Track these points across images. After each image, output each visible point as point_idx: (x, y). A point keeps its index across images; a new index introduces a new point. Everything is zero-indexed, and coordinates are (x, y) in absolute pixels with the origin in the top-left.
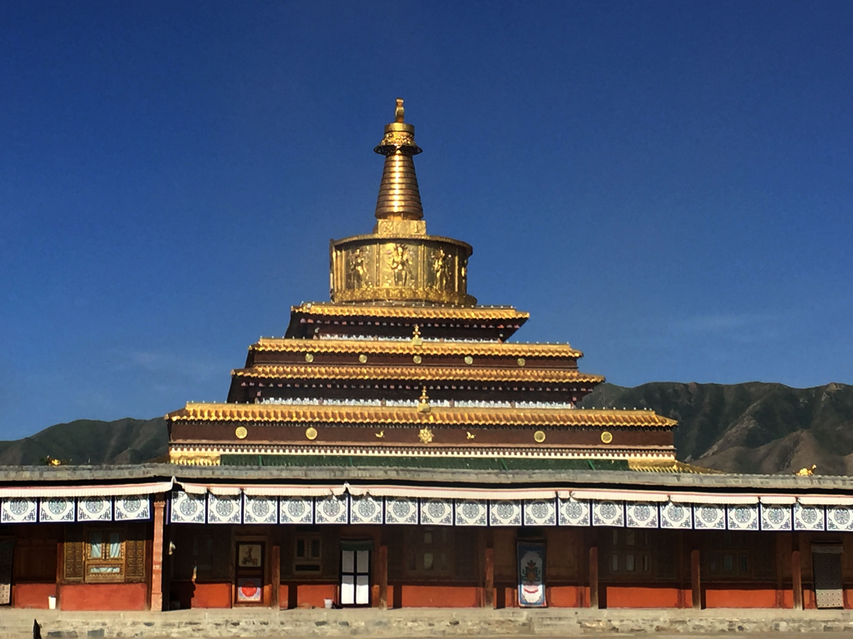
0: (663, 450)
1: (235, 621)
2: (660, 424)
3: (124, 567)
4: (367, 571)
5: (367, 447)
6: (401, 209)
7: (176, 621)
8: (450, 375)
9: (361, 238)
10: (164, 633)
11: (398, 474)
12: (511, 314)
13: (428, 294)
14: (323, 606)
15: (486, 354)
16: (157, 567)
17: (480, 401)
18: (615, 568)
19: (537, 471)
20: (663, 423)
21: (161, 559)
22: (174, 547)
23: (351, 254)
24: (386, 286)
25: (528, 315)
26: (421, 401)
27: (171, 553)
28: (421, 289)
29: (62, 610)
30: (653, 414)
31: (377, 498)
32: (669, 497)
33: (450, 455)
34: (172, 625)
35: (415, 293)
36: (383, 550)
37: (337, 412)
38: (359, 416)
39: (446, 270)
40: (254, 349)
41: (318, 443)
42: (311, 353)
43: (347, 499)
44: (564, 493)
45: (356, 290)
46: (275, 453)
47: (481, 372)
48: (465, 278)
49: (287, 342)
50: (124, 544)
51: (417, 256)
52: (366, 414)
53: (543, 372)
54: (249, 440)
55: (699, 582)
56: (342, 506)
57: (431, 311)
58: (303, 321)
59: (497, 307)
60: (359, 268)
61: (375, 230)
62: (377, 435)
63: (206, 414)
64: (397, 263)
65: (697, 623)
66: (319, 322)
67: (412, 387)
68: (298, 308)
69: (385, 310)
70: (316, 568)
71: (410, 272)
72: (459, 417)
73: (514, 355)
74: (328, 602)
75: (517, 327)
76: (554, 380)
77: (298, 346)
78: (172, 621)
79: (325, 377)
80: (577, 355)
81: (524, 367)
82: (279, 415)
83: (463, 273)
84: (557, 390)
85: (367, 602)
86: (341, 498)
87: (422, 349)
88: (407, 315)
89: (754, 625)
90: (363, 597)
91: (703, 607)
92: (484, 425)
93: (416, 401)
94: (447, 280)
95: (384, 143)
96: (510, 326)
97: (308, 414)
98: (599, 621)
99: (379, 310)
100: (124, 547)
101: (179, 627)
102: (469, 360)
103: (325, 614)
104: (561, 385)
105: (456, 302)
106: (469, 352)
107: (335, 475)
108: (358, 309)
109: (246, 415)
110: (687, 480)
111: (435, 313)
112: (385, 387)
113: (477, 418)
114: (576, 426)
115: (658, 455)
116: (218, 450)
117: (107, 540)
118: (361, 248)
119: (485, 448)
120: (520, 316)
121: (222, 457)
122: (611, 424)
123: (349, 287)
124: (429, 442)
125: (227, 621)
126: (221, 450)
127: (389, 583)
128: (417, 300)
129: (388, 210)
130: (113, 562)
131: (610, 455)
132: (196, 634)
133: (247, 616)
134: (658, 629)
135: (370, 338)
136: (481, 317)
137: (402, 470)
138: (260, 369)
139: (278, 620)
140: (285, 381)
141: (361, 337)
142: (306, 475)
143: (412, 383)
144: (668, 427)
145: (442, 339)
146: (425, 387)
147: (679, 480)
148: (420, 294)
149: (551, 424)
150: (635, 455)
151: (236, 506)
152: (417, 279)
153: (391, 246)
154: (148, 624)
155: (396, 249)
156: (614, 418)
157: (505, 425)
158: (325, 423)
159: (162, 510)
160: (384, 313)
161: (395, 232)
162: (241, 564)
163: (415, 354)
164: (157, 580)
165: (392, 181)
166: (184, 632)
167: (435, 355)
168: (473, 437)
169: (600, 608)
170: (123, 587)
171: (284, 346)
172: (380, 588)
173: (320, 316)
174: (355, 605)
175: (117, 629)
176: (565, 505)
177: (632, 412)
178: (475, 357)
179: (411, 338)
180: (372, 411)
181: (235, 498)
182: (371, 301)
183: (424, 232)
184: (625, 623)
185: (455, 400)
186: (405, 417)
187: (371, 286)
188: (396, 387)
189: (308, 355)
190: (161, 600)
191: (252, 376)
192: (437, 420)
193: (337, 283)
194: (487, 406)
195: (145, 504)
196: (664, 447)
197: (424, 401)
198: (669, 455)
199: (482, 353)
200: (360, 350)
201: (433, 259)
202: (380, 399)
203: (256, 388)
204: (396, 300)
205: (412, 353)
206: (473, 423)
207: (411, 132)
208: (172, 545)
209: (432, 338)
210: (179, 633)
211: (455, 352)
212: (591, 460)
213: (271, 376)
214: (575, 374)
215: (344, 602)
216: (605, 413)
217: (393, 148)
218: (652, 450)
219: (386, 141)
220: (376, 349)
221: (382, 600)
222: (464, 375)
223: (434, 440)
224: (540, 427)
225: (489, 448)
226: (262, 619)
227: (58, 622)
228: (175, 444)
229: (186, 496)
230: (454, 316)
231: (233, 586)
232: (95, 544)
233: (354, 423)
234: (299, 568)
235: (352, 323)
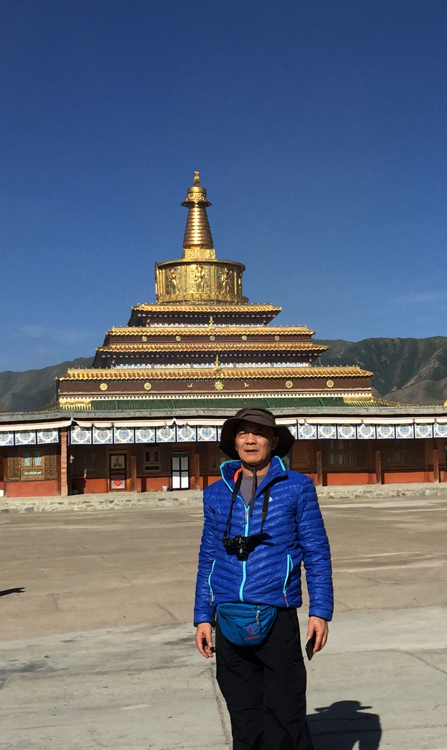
0: (364, 391)
1: (111, 500)
2: (363, 375)
3: (44, 470)
4: (187, 469)
5: (183, 393)
6: (199, 243)
7: (77, 501)
8: (233, 347)
9: (175, 261)
10: (69, 508)
11: (204, 412)
12: (270, 308)
13: (218, 297)
14: (162, 490)
15: (255, 334)
16: (64, 470)
17: (252, 363)
18: (332, 462)
19: (285, 408)
20: (365, 374)
21: (66, 466)
22: (73, 458)
23: (168, 272)
24: (192, 292)
25: (280, 309)
26: (215, 364)
27: (71, 462)
28: (213, 293)
29: (8, 497)
30: (358, 369)
31: (192, 427)
32: (362, 421)
33: (234, 397)
34: (74, 503)
35: (209, 296)
36: (197, 456)
37: (163, 372)
38: (177, 375)
39: (229, 281)
40: (109, 334)
41: (152, 392)
42: (146, 336)
43: (175, 428)
44: (301, 421)
45: (172, 295)
46: (125, 398)
47: (252, 345)
48: (241, 285)
49: (130, 329)
50: (43, 457)
51: (211, 273)
52: (181, 373)
53: (291, 344)
54: (109, 391)
55: (380, 469)
56: (172, 432)
57: (220, 308)
58: (139, 315)
59: (261, 304)
60: (174, 281)
61: (183, 256)
62: (189, 386)
63: (81, 376)
64: (198, 277)
65: (379, 492)
66: (149, 316)
67: (209, 356)
68: (136, 307)
69: (191, 307)
70: (157, 468)
71: (206, 283)
72: (239, 374)
73: (272, 334)
74: (165, 488)
75: (274, 316)
76: (297, 349)
77: (137, 331)
78: (74, 501)
79: (155, 350)
80: (312, 333)
81: (279, 341)
82: (127, 375)
83: (239, 282)
84: (299, 355)
85: (187, 487)
86: (171, 427)
87: (215, 332)
88: (205, 310)
89: (412, 492)
90: (185, 484)
91: (383, 483)
92: (255, 378)
93: (212, 364)
94: (229, 287)
95: (187, 200)
96: (270, 316)
97: (145, 374)
98: (322, 493)
99: (187, 307)
100: (44, 459)
101: (78, 504)
102: (244, 338)
103: (164, 494)
104: (302, 352)
105: (236, 301)
106: (244, 333)
107: (167, 414)
108: (174, 307)
109: (106, 375)
110: (373, 411)
111: (223, 309)
112: (193, 356)
113: (250, 374)
114: (311, 377)
115: (361, 394)
116: (90, 398)
117: (33, 456)
118: (174, 268)
119: (256, 392)
120: (276, 309)
121: (92, 402)
122: (333, 375)
123: (168, 293)
124: (221, 390)
125: (106, 500)
126: (91, 398)
127: (200, 476)
128: (211, 301)
129: (192, 243)
130: (37, 468)
131: (332, 394)
132: (89, 508)
133: (118, 497)
134: (356, 496)
135: (182, 325)
136: (251, 310)
137: (206, 410)
138: (114, 347)
139: (136, 499)
140: (129, 354)
141: (177, 325)
142: (150, 414)
143: (209, 353)
144: (367, 376)
145: (227, 325)
146: (217, 356)
147: (367, 411)
148: (213, 296)
149: (296, 377)
150: (348, 394)
151: (109, 433)
152: (211, 287)
153: (194, 266)
154: (60, 503)
155: (197, 268)
156: (334, 371)
157: (268, 378)
158: (156, 379)
159: (66, 437)
160: (190, 309)
161: (196, 258)
162: (112, 467)
163: (211, 335)
164: (64, 478)
165: (193, 224)
166: (81, 507)
167: (223, 335)
168: (248, 385)
169: (323, 485)
170: (43, 482)
171: (128, 332)
172: (195, 478)
173: (150, 312)
174: (181, 489)
175: (42, 507)
176: (302, 427)
177: (346, 368)
178: (248, 336)
179: (208, 325)
180: (185, 371)
181: (109, 429)
182: (182, 301)
183: (214, 257)
184: (337, 493)
185: (236, 363)
186: (206, 374)
187: (182, 292)
188: (200, 355)
189: (143, 337)
190: (67, 489)
191: (109, 351)
192: (225, 376)
193: (160, 290)
194: (256, 367)
195: (55, 434)
196: (365, 389)
197: (217, 364)
198: (368, 394)
199: (253, 333)
200: (176, 333)
201: (220, 274)
202: (190, 364)
203: (112, 358)
204: (198, 301)
205: (209, 334)
206: (248, 377)
207: (204, 193)
208: (72, 457)
209: (221, 325)
210: (78, 508)
211: (236, 333)
212: (321, 398)
213: (120, 351)
214: (311, 345)
215: (174, 487)
216: (329, 369)
217: (193, 203)
218: (358, 391)
219: (189, 199)
220: (187, 332)
221: (196, 485)
222: (241, 347)
223: (224, 388)
224: (289, 379)
225: (258, 392)
226: (127, 499)
227: (7, 504)
228: (62, 395)
229: (79, 429)
230: (235, 310)
231: (109, 480)
232: (26, 458)
233: (174, 379)
234: (147, 468)
235: (170, 316)
